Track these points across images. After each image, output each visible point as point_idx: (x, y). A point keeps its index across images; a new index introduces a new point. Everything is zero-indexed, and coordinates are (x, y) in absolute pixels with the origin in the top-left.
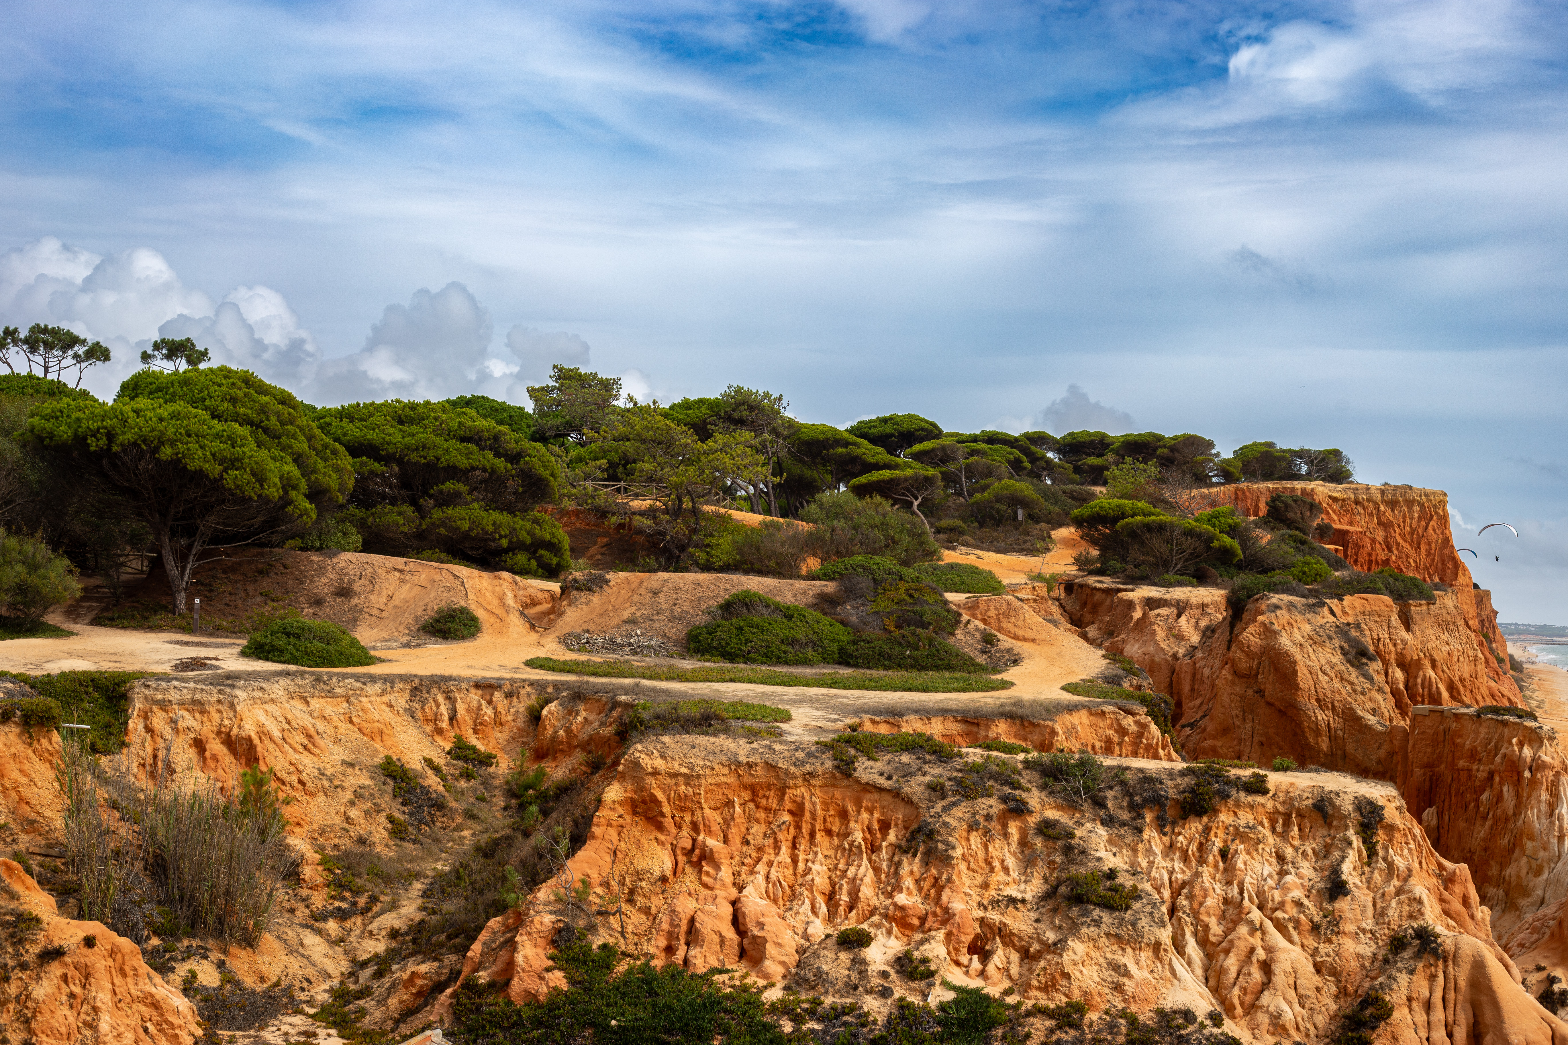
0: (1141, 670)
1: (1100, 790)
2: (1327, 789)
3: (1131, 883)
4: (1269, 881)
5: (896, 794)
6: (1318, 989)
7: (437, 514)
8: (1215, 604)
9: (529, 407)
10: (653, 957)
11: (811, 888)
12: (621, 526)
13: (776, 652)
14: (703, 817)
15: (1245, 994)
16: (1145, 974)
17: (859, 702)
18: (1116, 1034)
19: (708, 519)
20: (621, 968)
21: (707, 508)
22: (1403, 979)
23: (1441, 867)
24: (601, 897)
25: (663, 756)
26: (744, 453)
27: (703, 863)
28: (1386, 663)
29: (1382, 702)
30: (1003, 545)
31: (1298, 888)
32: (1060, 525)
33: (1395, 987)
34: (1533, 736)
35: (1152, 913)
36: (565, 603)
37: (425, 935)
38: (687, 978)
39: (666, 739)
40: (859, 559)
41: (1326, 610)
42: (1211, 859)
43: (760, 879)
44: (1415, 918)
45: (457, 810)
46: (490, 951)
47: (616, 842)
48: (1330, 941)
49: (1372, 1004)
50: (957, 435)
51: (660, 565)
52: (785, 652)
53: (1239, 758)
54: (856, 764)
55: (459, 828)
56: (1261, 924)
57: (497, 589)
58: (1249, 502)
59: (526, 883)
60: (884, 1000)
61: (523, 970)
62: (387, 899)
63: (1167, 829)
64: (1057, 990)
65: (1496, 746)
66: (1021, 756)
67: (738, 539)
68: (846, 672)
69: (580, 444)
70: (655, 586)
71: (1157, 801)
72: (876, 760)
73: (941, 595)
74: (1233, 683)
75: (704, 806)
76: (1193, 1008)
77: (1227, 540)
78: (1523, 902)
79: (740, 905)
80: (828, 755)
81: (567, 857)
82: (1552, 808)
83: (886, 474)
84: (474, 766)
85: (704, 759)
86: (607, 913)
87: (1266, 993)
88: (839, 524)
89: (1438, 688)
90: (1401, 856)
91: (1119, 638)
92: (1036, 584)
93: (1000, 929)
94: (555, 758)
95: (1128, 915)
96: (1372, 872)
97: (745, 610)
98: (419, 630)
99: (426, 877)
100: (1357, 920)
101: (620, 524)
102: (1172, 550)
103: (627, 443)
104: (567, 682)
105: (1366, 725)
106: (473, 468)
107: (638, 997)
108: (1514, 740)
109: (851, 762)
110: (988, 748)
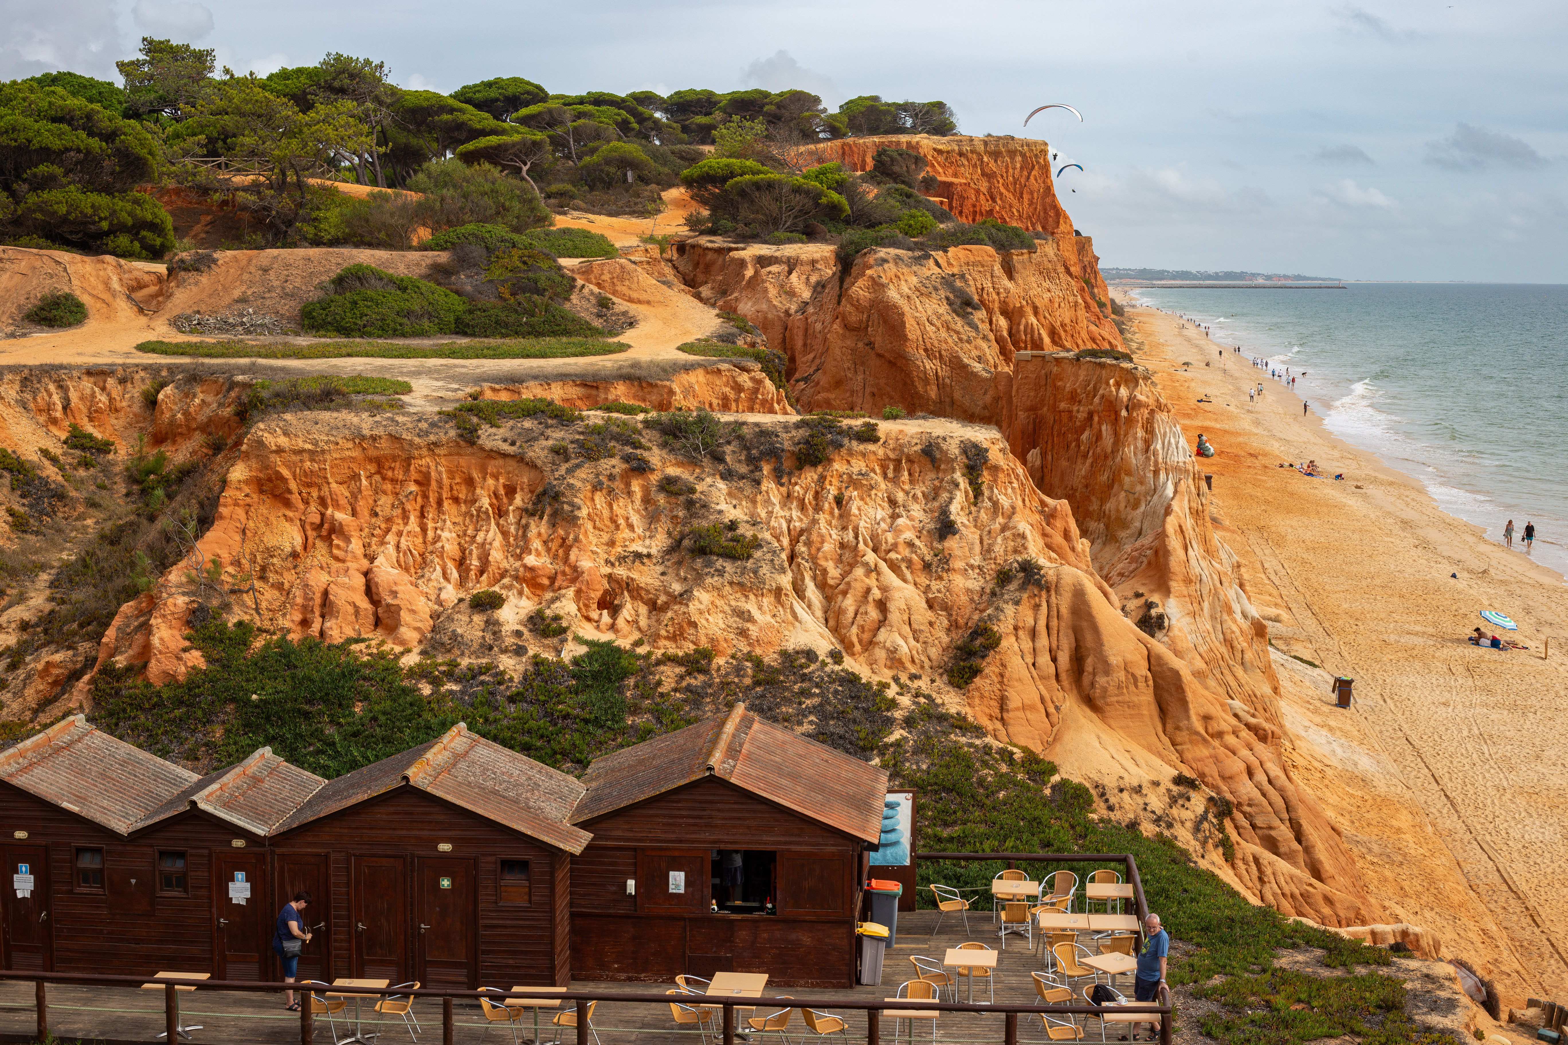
0: (755, 327)
1: (718, 446)
2: (934, 435)
3: (751, 533)
4: (882, 524)
5: (520, 459)
6: (931, 624)
7: (32, 199)
8: (825, 259)
9: (120, 82)
10: (289, 631)
11: (441, 554)
12: (225, 203)
13: (392, 325)
14: (330, 492)
15: (863, 632)
16: (768, 618)
17: (478, 371)
18: (743, 676)
19: (314, 193)
20: (258, 643)
21: (313, 181)
22: (1009, 610)
23: (1043, 503)
24: (233, 576)
25: (286, 434)
26: (348, 123)
27: (333, 537)
28: (990, 312)
29: (987, 350)
30: (614, 207)
31: (909, 530)
32: (671, 185)
33: (1002, 617)
34: (1129, 377)
35: (772, 560)
36: (172, 284)
37: (56, 625)
38: (325, 649)
39: (288, 416)
40: (471, 227)
41: (931, 261)
42: (826, 506)
43: (391, 549)
44: (1020, 553)
45: (77, 499)
46: (125, 636)
47: (244, 520)
48: (941, 578)
49: (981, 635)
50: (562, 97)
51: (267, 242)
52: (401, 325)
53: (852, 409)
54: (480, 432)
55: (81, 517)
56: (876, 565)
57: (101, 273)
58: (856, 156)
59: (156, 567)
60: (519, 658)
61: (160, 652)
62: (14, 592)
63: (785, 480)
64: (685, 639)
65: (1095, 387)
66: (641, 417)
67: (346, 211)
68: (463, 341)
69: (175, 119)
70: (265, 263)
71: (773, 454)
72: (499, 427)
73: (555, 261)
74: (844, 336)
75: (331, 480)
76: (814, 647)
77: (835, 196)
78: (1122, 534)
79: (372, 575)
80: (451, 424)
81: (197, 538)
82: (1148, 443)
83: (493, 140)
84: (92, 454)
85: (327, 435)
86: (240, 591)
87: (882, 630)
88: (448, 192)
89: (1039, 334)
90: (1005, 495)
91: (733, 297)
92: (649, 246)
93: (628, 584)
94: (174, 442)
95: (750, 564)
96: (979, 511)
97: (358, 284)
98: (23, 320)
99: (52, 567)
100: (966, 557)
101: (223, 201)
102: (781, 207)
103: (226, 117)
104: (181, 365)
105: (972, 372)
106: (67, 150)
107: (277, 670)
108: (1112, 382)
109: (474, 430)
110: (608, 409)
